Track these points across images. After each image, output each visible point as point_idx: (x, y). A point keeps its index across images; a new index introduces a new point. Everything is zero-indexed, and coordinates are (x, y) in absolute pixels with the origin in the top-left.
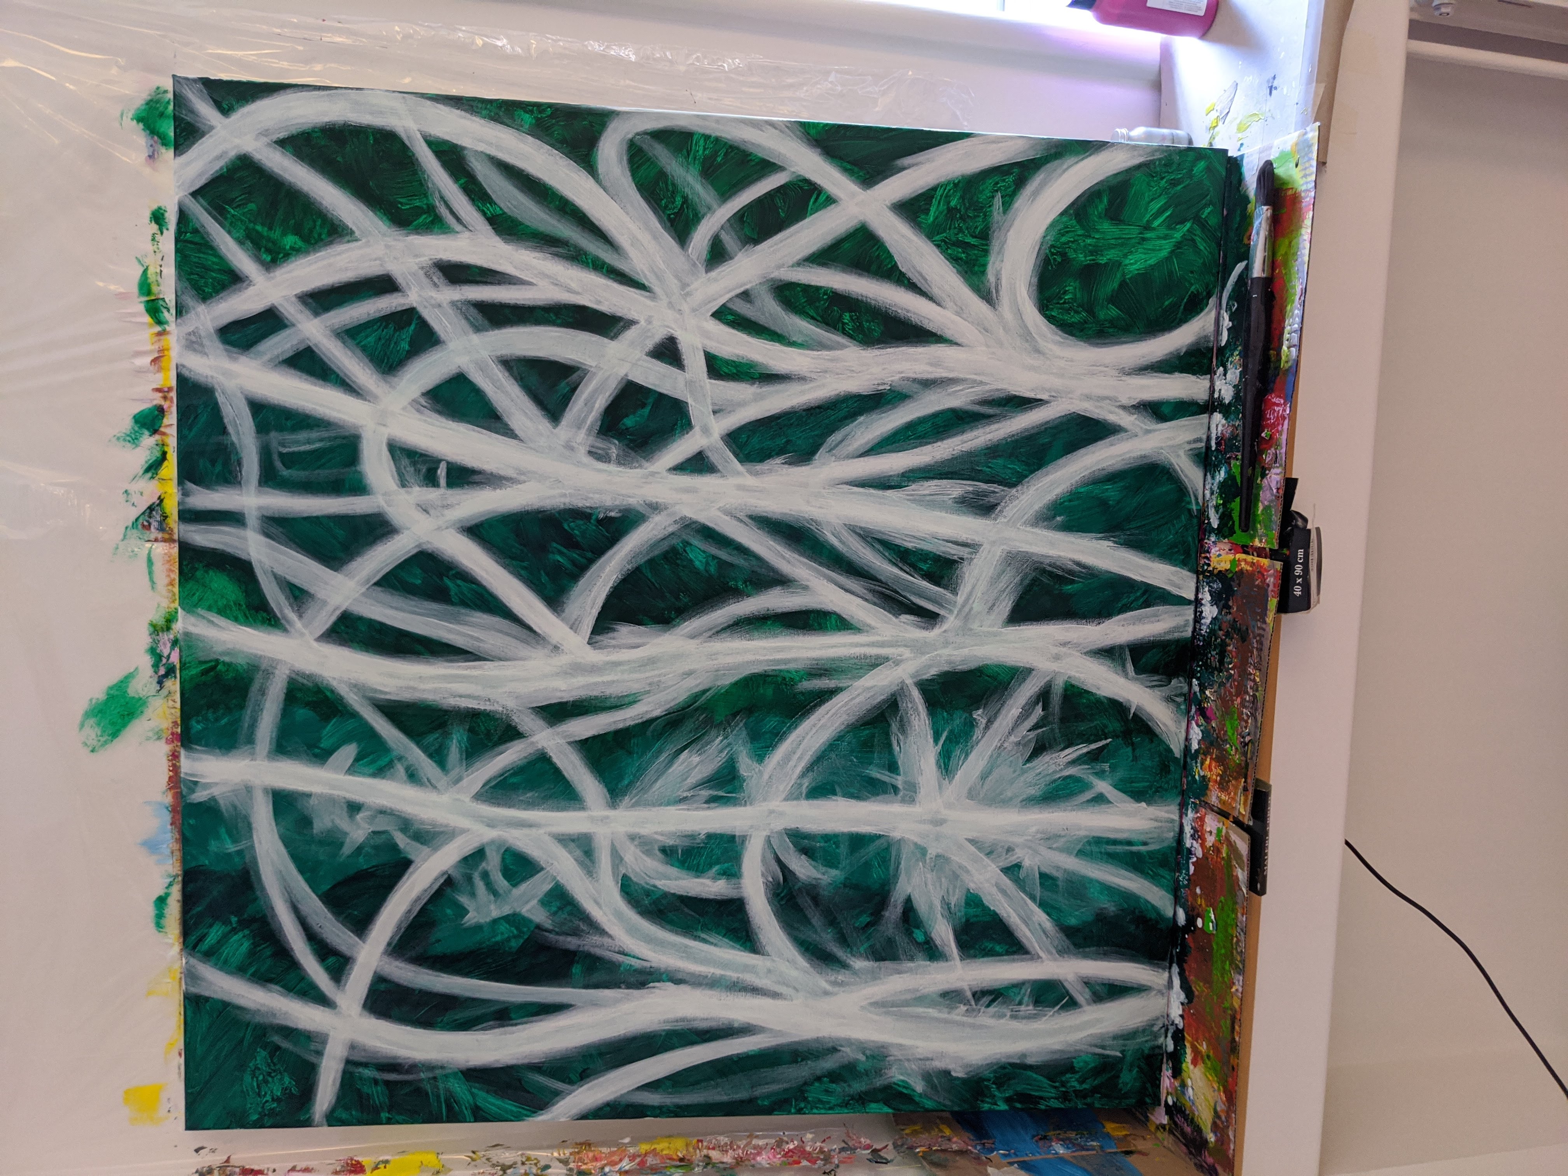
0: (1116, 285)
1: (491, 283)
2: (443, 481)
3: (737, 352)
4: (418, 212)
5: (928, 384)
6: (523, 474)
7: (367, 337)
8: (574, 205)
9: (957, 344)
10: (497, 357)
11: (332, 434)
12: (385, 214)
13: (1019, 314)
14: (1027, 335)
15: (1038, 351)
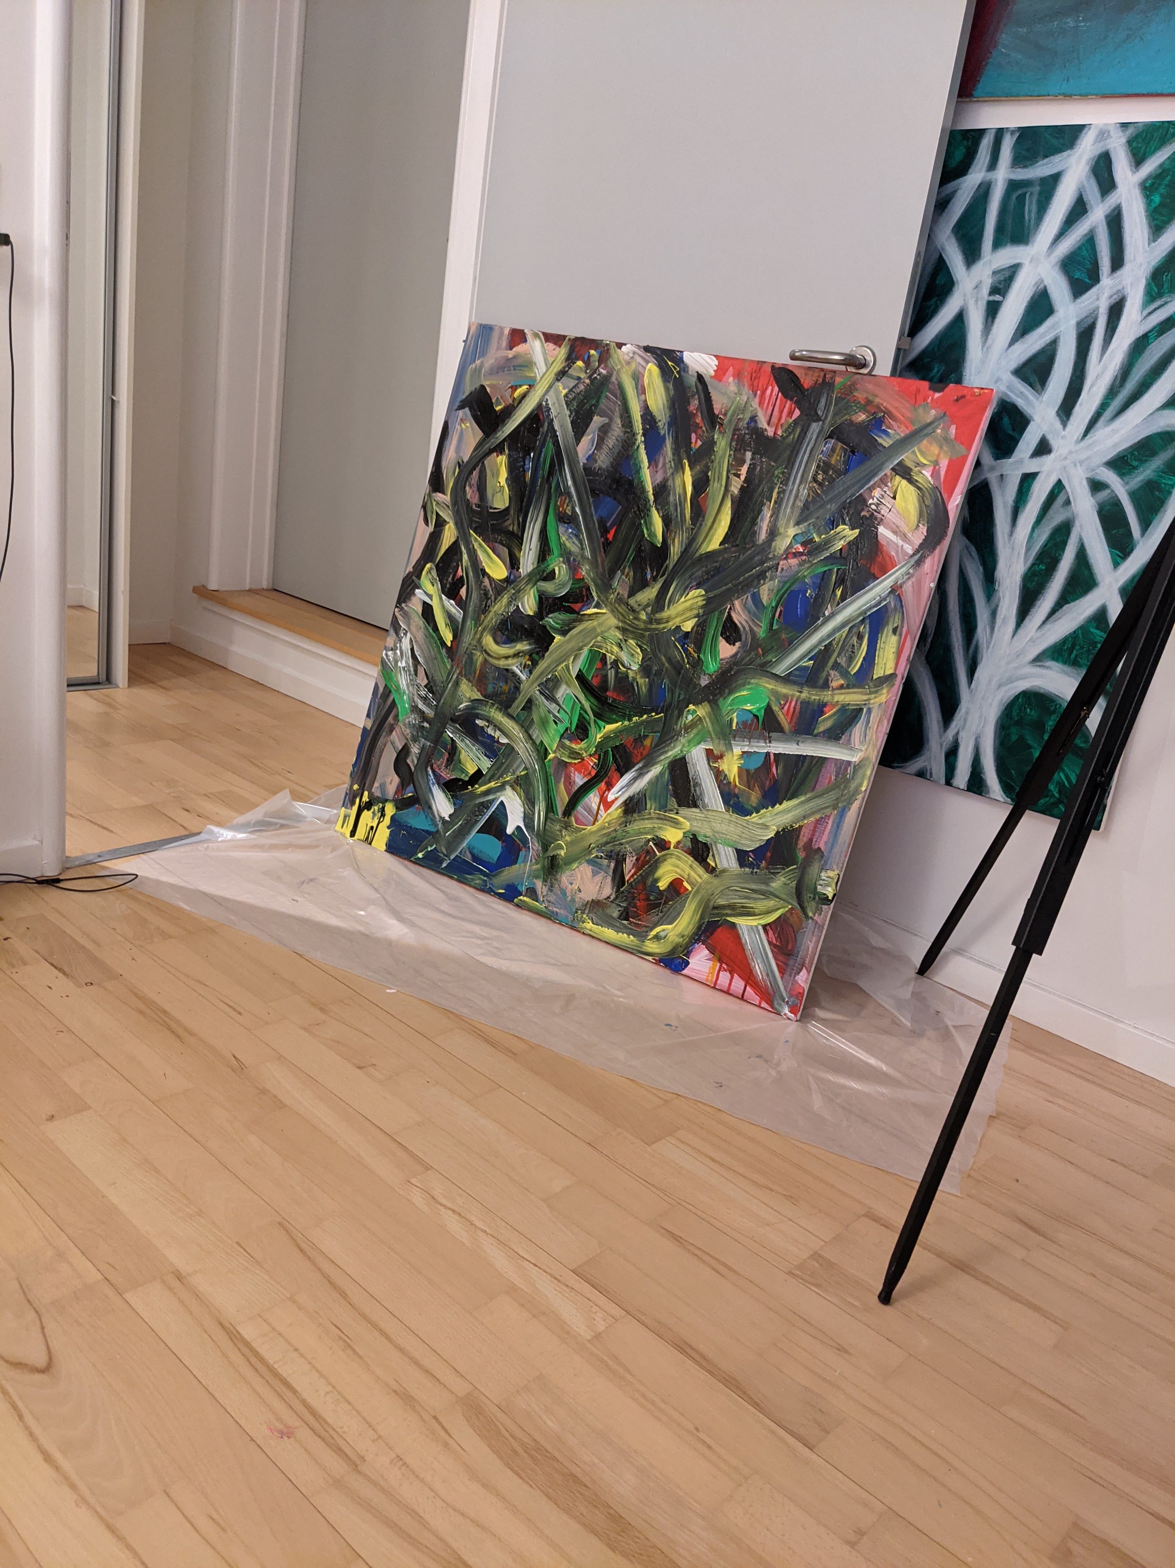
0: (1030, 742)
1: (1105, 335)
2: (992, 298)
3: (1034, 494)
4: (1160, 286)
5: (994, 614)
6: (987, 350)
7: (1087, 250)
8: (1145, 392)
9: (1014, 635)
10: (1059, 337)
11: (1032, 227)
12: (1162, 264)
13: (1024, 678)
14: (1011, 681)
15: (1000, 686)
